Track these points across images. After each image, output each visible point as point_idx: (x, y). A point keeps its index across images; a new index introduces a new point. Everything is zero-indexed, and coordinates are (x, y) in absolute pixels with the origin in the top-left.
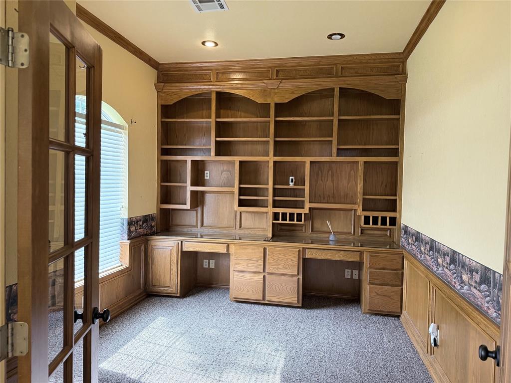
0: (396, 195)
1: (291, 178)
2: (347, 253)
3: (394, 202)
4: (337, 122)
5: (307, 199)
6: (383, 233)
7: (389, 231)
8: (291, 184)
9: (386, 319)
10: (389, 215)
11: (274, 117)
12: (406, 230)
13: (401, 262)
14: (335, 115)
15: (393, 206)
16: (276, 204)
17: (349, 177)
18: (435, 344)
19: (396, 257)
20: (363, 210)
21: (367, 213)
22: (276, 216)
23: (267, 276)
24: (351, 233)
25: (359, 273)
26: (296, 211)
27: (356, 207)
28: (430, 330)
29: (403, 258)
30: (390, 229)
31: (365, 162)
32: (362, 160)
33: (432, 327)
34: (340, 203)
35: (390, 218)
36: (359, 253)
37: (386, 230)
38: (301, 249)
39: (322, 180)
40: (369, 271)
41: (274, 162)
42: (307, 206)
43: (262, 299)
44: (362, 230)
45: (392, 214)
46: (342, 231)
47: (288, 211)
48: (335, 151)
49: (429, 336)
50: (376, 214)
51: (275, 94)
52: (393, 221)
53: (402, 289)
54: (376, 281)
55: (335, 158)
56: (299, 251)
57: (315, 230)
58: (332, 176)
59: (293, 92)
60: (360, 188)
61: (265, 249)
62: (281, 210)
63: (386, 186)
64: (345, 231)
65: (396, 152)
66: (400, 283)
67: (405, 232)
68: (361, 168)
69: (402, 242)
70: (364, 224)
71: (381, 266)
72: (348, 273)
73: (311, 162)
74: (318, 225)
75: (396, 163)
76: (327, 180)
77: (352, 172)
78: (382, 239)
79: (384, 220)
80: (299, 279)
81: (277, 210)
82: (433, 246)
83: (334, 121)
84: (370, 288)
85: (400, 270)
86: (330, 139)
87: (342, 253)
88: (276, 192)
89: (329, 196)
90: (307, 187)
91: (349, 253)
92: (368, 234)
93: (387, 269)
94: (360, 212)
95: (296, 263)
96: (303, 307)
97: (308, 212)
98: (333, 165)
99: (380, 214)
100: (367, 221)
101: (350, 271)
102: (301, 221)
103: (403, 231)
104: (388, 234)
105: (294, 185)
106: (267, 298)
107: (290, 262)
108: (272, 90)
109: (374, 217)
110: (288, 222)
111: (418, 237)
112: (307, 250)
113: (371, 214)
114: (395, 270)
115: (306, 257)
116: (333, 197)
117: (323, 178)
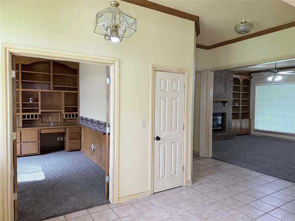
0: (77, 105)
1: (30, 99)
2: (59, 129)
3: (77, 108)
4: (52, 76)
5: (40, 108)
6: (73, 121)
7: (75, 120)
8: (31, 102)
9: (76, 152)
10: (75, 113)
11: (21, 70)
12: (82, 118)
13: (80, 130)
14: (51, 72)
15: (76, 110)
16: (23, 111)
17: (58, 98)
18: (94, 151)
19: (79, 128)
20: (65, 112)
21: (66, 113)
22: (24, 117)
23: (22, 144)
24: (59, 122)
25: (63, 138)
26: (34, 114)
27: (61, 111)
28: (92, 147)
29: (81, 128)
30: (75, 119)
31: (65, 93)
32: (63, 92)
33: (93, 145)
34: (54, 109)
35: (76, 114)
36: (64, 129)
37: (73, 119)
38: (39, 130)
39: (45, 100)
40: (68, 135)
41: (22, 91)
42: (40, 111)
43: (20, 154)
44: (64, 120)
45: (76, 113)
46: (55, 121)
47: (30, 114)
48: (52, 87)
49: (92, 148)
50: (70, 113)
51: (21, 60)
52: (77, 115)
53: (81, 140)
54: (71, 138)
55: (52, 91)
56: (38, 131)
57: (42, 122)
58: (50, 98)
59: (31, 60)
60: (63, 103)
61: (21, 132)
62: (26, 114)
63: (73, 102)
64: (57, 121)
65: (77, 89)
66: (80, 138)
67: (82, 119)
68: (63, 95)
69: (80, 123)
70: (66, 117)
71: (73, 132)
72: (58, 139)
73: (41, 92)
74: (44, 119)
75: (76, 94)
76: (48, 100)
77: (59, 96)
78: (72, 123)
79: (73, 115)
80: (38, 143)
81: (24, 114)
82: (92, 121)
83: (51, 75)
84: (69, 141)
85: (80, 133)
86: (50, 82)
87: (58, 129)
88: (23, 105)
89: (49, 106)
90: (39, 103)
91: (60, 129)
92: (66, 122)
93: (75, 133)
94: (63, 113)
95: (37, 136)
96: (40, 154)
97: (40, 114)
98: (50, 93)
99: (71, 113)
100: (66, 116)
101: (59, 138)
102: (37, 118)
103: (81, 119)
104: (75, 121)
105: (32, 102)
106: (23, 153)
107: (34, 136)
108: (20, 58)
109: (69, 114)
110: (30, 119)
111: (87, 120)
112: (42, 130)
113: (68, 113)
114: (78, 133)
115: (42, 133)
116: (51, 107)
117: (46, 99)
